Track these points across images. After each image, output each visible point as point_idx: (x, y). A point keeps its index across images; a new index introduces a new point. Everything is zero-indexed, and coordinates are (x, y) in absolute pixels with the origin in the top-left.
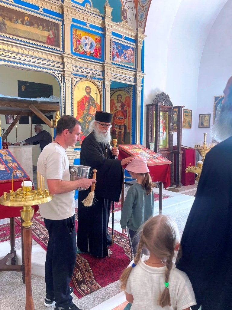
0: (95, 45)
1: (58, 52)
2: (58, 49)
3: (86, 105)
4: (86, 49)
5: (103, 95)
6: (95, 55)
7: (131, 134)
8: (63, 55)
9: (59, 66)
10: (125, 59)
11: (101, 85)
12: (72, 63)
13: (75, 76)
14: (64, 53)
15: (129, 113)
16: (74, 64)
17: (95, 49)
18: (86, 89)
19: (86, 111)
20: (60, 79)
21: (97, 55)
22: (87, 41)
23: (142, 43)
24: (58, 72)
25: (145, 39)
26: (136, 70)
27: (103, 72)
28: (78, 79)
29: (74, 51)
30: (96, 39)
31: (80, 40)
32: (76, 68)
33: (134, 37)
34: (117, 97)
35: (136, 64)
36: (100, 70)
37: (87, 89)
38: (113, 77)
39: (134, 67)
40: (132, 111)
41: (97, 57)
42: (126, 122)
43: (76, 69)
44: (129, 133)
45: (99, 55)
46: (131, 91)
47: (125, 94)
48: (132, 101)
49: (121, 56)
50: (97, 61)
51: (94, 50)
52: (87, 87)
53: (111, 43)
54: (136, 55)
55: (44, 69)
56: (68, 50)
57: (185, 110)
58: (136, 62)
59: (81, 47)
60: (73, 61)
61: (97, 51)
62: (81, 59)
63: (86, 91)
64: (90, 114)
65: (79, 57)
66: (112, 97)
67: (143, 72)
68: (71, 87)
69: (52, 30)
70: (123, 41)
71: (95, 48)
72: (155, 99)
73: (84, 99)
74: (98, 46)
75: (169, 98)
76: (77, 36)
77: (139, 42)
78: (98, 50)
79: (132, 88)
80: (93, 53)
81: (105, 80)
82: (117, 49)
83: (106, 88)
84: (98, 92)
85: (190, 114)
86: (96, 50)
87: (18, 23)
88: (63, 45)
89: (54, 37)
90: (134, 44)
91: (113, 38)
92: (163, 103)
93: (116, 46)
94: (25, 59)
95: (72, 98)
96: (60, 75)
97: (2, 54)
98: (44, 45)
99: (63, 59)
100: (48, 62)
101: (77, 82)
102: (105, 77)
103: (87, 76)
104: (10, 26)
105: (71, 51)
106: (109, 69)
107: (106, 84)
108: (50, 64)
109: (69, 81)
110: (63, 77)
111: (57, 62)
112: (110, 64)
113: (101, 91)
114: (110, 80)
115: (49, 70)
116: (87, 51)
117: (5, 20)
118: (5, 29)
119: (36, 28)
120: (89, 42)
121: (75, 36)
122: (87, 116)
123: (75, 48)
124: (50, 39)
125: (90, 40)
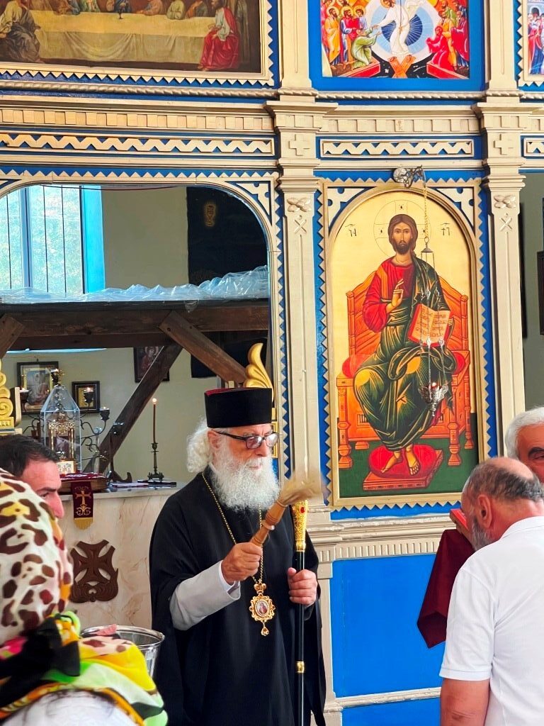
0: (436, 20)
1: (255, 93)
3: (396, 301)
4: (389, 50)
5: (485, 249)
9: (258, 150)
11: (472, 202)
12: (314, 128)
13: (334, 180)
14: (279, 90)
16: (327, 128)
17: (437, 41)
18: (390, 232)
19: (392, 333)
20: (265, 205)
21: (446, 63)
24: (255, 174)
27: (480, 140)
28: (349, 194)
29: (327, 71)
32: (337, 144)
36: (464, 129)
37: (398, 231)
41: (444, 75)
43: (338, 150)
45: (454, 62)
51: (431, 43)
52: (400, 219)
55: (193, 175)
59: (364, 47)
60: (319, 119)
61: (447, 48)
63: (392, 241)
64: (416, 344)
65: (342, 95)
68: (316, 235)
69: (226, 7)
71: (433, 37)
73: (384, 276)
74: (450, 23)
76: (345, 4)
80: (424, 62)
81: (489, 173)
83: (494, 210)
86: (438, 46)
87: (81, 10)
89: (236, 33)
94: (113, 148)
95: (320, 281)
96: (263, 188)
97: (25, 145)
98: (191, 76)
99: (273, 117)
100: (207, 142)
101: (344, 205)
102: (489, 161)
103: (393, 170)
104: (52, 30)
105: (310, 77)
106: (509, 119)
107: (493, 195)
108: (217, 150)
109: (301, 208)
110: (277, 195)
111: (247, 136)
112: (515, 96)
113: (473, 228)
114: (516, 170)
115: (213, 175)
116: (394, 59)
117: (31, 9)
118: (32, 47)
119: (158, 13)
120: (404, 15)
121: (336, 5)
122: (398, 355)
123: (332, 60)
124: (219, 45)
125: (407, 5)
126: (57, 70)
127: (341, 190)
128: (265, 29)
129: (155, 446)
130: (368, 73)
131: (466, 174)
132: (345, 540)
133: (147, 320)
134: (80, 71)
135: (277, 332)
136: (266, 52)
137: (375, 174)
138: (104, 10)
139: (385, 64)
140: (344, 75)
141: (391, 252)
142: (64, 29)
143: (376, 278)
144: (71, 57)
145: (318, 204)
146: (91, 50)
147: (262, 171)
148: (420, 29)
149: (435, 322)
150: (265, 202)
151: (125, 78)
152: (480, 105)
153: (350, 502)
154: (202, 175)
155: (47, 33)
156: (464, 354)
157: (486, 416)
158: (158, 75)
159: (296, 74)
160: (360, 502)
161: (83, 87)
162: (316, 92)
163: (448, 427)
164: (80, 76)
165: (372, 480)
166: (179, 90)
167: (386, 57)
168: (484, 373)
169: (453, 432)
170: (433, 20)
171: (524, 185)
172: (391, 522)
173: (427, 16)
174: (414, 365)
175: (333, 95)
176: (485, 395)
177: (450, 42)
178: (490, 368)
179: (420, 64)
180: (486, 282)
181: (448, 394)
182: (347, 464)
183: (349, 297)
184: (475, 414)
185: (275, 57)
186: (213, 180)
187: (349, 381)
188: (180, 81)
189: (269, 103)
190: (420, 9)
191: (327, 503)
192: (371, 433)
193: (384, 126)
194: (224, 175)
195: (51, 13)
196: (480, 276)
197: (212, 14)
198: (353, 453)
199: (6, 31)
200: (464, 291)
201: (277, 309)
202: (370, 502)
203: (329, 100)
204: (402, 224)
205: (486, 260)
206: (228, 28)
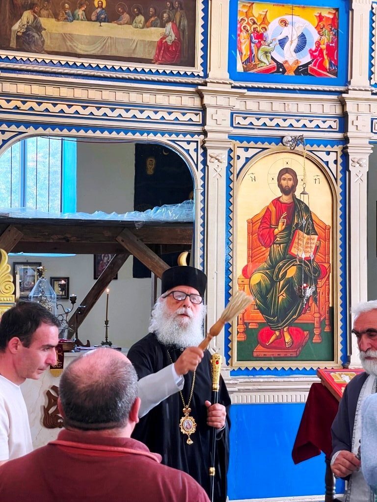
0: (316, 37)
1: (190, 80)
3: (281, 227)
4: (283, 56)
5: (344, 194)
9: (191, 120)
11: (336, 162)
12: (230, 106)
13: (241, 142)
14: (209, 80)
16: (240, 107)
17: (316, 51)
18: (279, 180)
19: (277, 249)
20: (194, 157)
21: (322, 67)
24: (188, 136)
27: (343, 119)
28: (251, 152)
29: (240, 68)
30: (320, 18)
31: (262, 31)
32: (245, 119)
36: (333, 112)
37: (284, 179)
41: (320, 74)
43: (246, 122)
45: (327, 65)
50: (320, 87)
51: (312, 52)
52: (286, 171)
55: (145, 134)
59: (266, 53)
60: (234, 101)
61: (323, 56)
63: (280, 186)
64: (293, 257)
65: (250, 85)
68: (228, 179)
69: (173, 21)
71: (314, 48)
73: (273, 209)
74: (326, 40)
76: (254, 23)
80: (307, 65)
81: (348, 142)
83: (351, 168)
86: (317, 54)
87: (74, 19)
89: (179, 39)
94: (92, 114)
95: (229, 211)
96: (193, 145)
97: (31, 109)
98: (147, 67)
99: (202, 98)
100: (156, 112)
101: (248, 159)
102: (349, 134)
103: (283, 137)
104: (54, 32)
105: (228, 72)
106: (364, 106)
107: (350, 158)
108: (163, 118)
109: (219, 160)
110: (202, 151)
111: (184, 110)
112: (368, 91)
113: (336, 180)
114: (367, 141)
115: (159, 135)
116: (286, 62)
117: (40, 16)
118: (40, 42)
119: (126, 24)
120: (294, 32)
121: (248, 23)
122: (281, 264)
123: (244, 61)
124: (167, 47)
125: (296, 25)
126: (56, 59)
127: (247, 149)
128: (199, 37)
129: (107, 322)
130: (267, 71)
131: (333, 142)
132: (239, 391)
133: (108, 234)
134: (71, 60)
135: (199, 245)
136: (199, 53)
137: (270, 140)
138: (89, 19)
139: (280, 65)
140: (251, 72)
141: (279, 193)
142: (62, 31)
143: (268, 209)
144: (66, 51)
145: (230, 158)
146: (80, 46)
147: (193, 134)
148: (305, 43)
149: (307, 243)
150: (194, 155)
151: (102, 67)
152: (344, 95)
153: (244, 365)
154: (151, 134)
155: (50, 33)
156: (326, 265)
157: (340, 309)
158: (125, 65)
159: (219, 69)
160: (250, 365)
161: (74, 71)
162: (232, 82)
163: (313, 316)
164: (71, 64)
165: (259, 350)
166: (138, 76)
167: (280, 60)
168: (340, 279)
169: (317, 319)
170: (313, 37)
171: (372, 152)
172: (272, 380)
173: (310, 34)
174: (292, 272)
175: (243, 84)
176: (340, 294)
177: (325, 52)
178: (344, 276)
179: (304, 66)
180: (344, 216)
181: (315, 293)
182: (243, 337)
183: (249, 223)
184: (333, 308)
185: (204, 57)
186: (159, 138)
187: (246, 281)
188: (139, 70)
189: (200, 87)
190: (305, 29)
191: (228, 364)
192: (260, 317)
193: (278, 107)
194: (166, 135)
195: (53, 20)
196: (340, 213)
197: (163, 26)
198: (247, 331)
199: (22, 31)
200: (328, 222)
201: (199, 229)
202: (258, 365)
203: (241, 87)
204: (287, 175)
205: (344, 202)
206: (174, 36)
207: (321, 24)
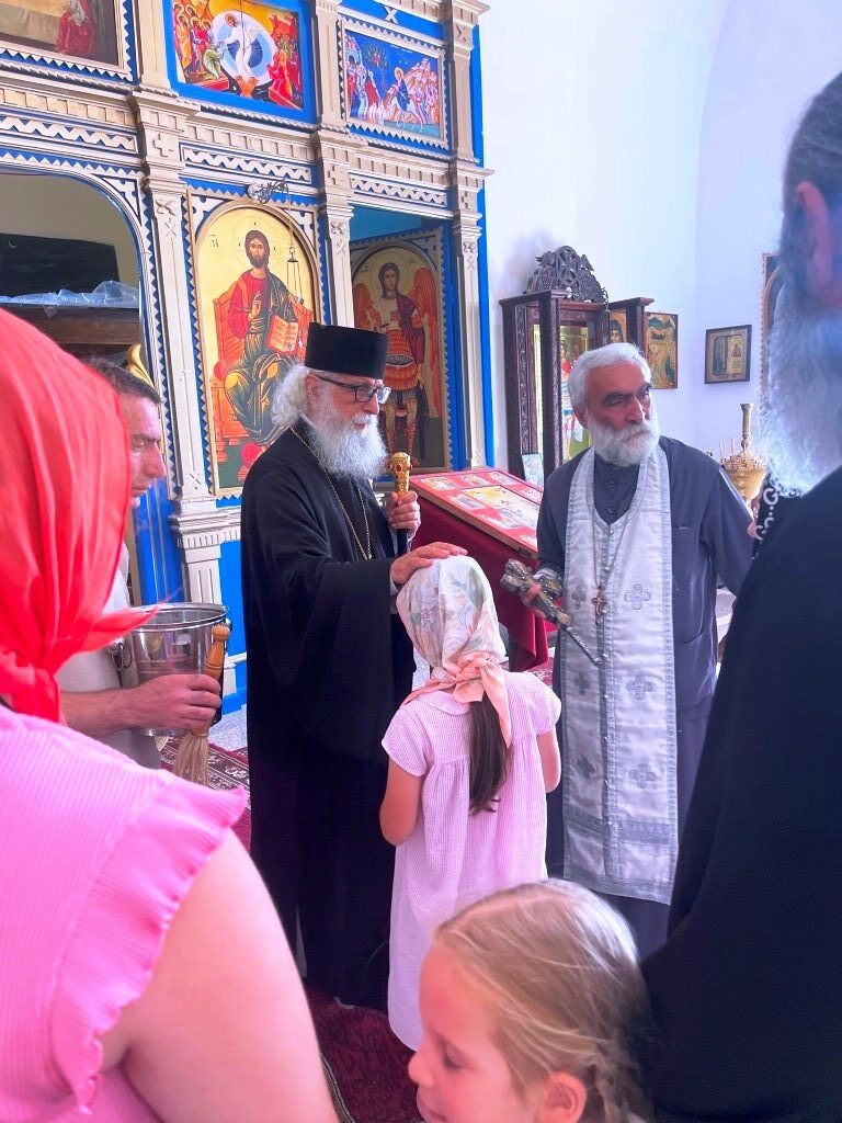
0: (274, 49)
1: (115, 85)
2: (112, 69)
3: (254, 312)
4: (234, 67)
5: (324, 269)
6: (277, 93)
7: (447, 426)
8: (135, 94)
9: (121, 146)
10: (404, 108)
11: (312, 226)
12: (177, 131)
13: (196, 188)
14: (141, 86)
15: (431, 337)
16: (188, 134)
17: (275, 68)
18: (247, 246)
19: (254, 340)
20: (133, 204)
21: (284, 92)
22: (236, 34)
23: (470, 36)
24: (121, 171)
25: (482, 20)
26: (450, 155)
27: (316, 167)
28: (210, 204)
29: (181, 78)
30: (276, 23)
31: (205, 28)
32: (196, 153)
33: (435, 12)
34: (382, 276)
35: (448, 127)
36: (303, 157)
37: (254, 246)
38: (358, 187)
39: (444, 144)
40: (443, 329)
41: (283, 102)
42: (424, 376)
43: (198, 159)
44: (440, 420)
45: (290, 91)
46: (435, 248)
47: (412, 262)
48: (441, 287)
49: (385, 97)
50: (286, 121)
51: (271, 70)
52: (253, 235)
53: (338, 39)
54: (447, 92)
55: (57, 162)
56: (155, 74)
57: (652, 316)
58: (448, 119)
60: (182, 122)
61: (283, 77)
62: (218, 112)
63: (249, 254)
64: (275, 351)
65: (207, 105)
66: (359, 273)
67: (481, 165)
68: (185, 240)
70: (389, 31)
71: (272, 64)
72: (536, 273)
73: (244, 287)
74: (285, 53)
75: (589, 267)
76: (193, 14)
77: (456, 32)
78: (286, 72)
79: (439, 233)
80: (265, 87)
81: (326, 200)
82: (368, 65)
83: (331, 235)
84: (299, 256)
85: (670, 331)
86: (277, 73)
88: (131, 51)
89: (92, 20)
90: (438, 43)
91: (348, 18)
92: (569, 289)
93: (364, 53)
96: (130, 186)
98: (49, 56)
99: (136, 111)
100: (69, 129)
102: (326, 190)
103: (248, 186)
105: (169, 79)
106: (340, 153)
107: (330, 221)
108: (81, 139)
109: (170, 212)
110: (144, 195)
111: (110, 129)
112: (343, 133)
114: (346, 202)
116: (240, 77)
120: (246, 37)
121: (185, 13)
122: (259, 360)
123: (185, 66)
124: (75, 30)
125: (249, 28)
127: (203, 199)
131: (308, 200)
136: (123, 46)
137: (232, 188)
140: (197, 85)
143: (237, 287)
145: (184, 210)
147: (127, 168)
150: (132, 200)
152: (319, 134)
153: (229, 493)
154: (66, 163)
160: (236, 492)
166: (36, 68)
167: (233, 75)
171: (352, 215)
174: (273, 371)
180: (326, 299)
182: (223, 458)
183: (215, 304)
186: (79, 171)
187: (220, 384)
188: (36, 59)
190: (259, 35)
191: (211, 493)
193: (237, 141)
194: (89, 166)
196: (321, 294)
198: (226, 448)
201: (152, 311)
204: (256, 240)
205: (324, 279)
206: (83, 12)
207: (278, 31)
